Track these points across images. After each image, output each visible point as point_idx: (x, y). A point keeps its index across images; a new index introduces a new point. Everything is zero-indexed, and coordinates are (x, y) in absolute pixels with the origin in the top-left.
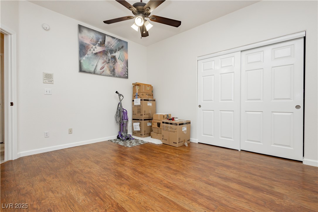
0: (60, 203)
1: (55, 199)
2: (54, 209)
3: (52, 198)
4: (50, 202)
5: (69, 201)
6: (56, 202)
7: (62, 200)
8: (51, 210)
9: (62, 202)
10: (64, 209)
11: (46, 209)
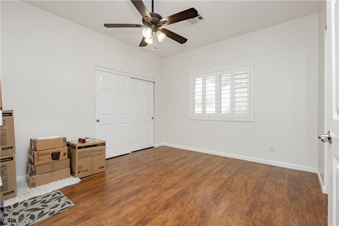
0: (237, 213)
1: (235, 220)
2: (244, 213)
3: (236, 223)
4: (241, 221)
5: (232, 209)
6: (238, 216)
7: (233, 215)
8: (246, 214)
9: (235, 213)
10: (239, 208)
11: (248, 217)
